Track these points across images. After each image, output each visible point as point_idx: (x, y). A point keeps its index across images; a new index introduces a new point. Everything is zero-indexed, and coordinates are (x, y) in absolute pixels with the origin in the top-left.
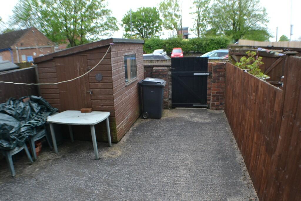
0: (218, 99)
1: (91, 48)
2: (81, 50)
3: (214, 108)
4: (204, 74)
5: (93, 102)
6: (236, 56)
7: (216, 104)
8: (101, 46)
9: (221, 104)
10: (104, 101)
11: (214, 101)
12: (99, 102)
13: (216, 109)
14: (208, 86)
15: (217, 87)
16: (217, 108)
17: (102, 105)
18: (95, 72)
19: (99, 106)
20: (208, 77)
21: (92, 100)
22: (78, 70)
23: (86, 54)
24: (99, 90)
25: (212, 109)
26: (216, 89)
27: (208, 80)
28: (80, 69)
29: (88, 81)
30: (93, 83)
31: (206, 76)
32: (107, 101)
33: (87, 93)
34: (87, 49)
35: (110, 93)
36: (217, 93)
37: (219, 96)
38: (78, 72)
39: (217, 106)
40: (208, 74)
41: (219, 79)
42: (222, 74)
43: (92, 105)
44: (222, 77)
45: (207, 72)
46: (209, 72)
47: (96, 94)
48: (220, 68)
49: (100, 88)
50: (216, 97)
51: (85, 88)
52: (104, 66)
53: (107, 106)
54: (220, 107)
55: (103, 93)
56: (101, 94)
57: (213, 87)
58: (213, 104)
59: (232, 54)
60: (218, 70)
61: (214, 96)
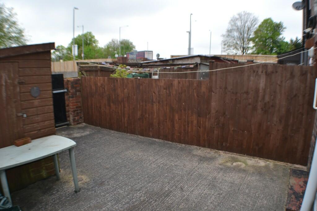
0: (78, 113)
1: (28, 52)
2: (12, 55)
3: (76, 123)
4: (62, 91)
5: (27, 128)
6: (85, 71)
7: (76, 119)
8: (41, 50)
9: (81, 118)
10: (42, 123)
11: (75, 116)
12: (35, 126)
13: (78, 124)
14: (67, 102)
15: (76, 102)
16: (78, 122)
17: (40, 130)
18: (30, 85)
19: (35, 132)
20: (66, 93)
21: (25, 126)
22: (4, 84)
23: (17, 61)
24: (35, 109)
25: (74, 125)
26: (75, 104)
27: (66, 97)
28: (6, 82)
29: (19, 98)
30: (27, 102)
31: (64, 93)
32: (46, 122)
33: (17, 117)
34: (22, 53)
35: (50, 112)
36: (77, 108)
37: (78, 110)
38: (4, 87)
39: (78, 120)
40: (66, 90)
41: (77, 94)
42: (79, 89)
43: (24, 133)
44: (78, 92)
45: (64, 89)
46: (66, 89)
47: (31, 116)
48: (76, 83)
49: (37, 107)
50: (76, 112)
51: (14, 110)
52: (42, 76)
53: (47, 129)
54: (80, 121)
55: (41, 113)
56: (37, 115)
57: (73, 103)
58: (74, 120)
59: (82, 70)
60: (75, 86)
61: (74, 111)
